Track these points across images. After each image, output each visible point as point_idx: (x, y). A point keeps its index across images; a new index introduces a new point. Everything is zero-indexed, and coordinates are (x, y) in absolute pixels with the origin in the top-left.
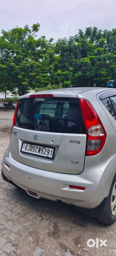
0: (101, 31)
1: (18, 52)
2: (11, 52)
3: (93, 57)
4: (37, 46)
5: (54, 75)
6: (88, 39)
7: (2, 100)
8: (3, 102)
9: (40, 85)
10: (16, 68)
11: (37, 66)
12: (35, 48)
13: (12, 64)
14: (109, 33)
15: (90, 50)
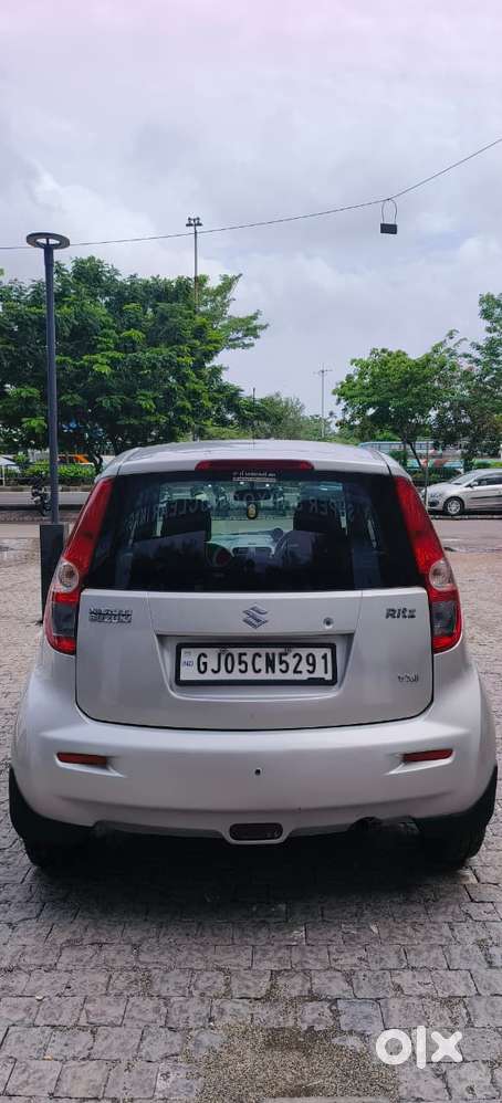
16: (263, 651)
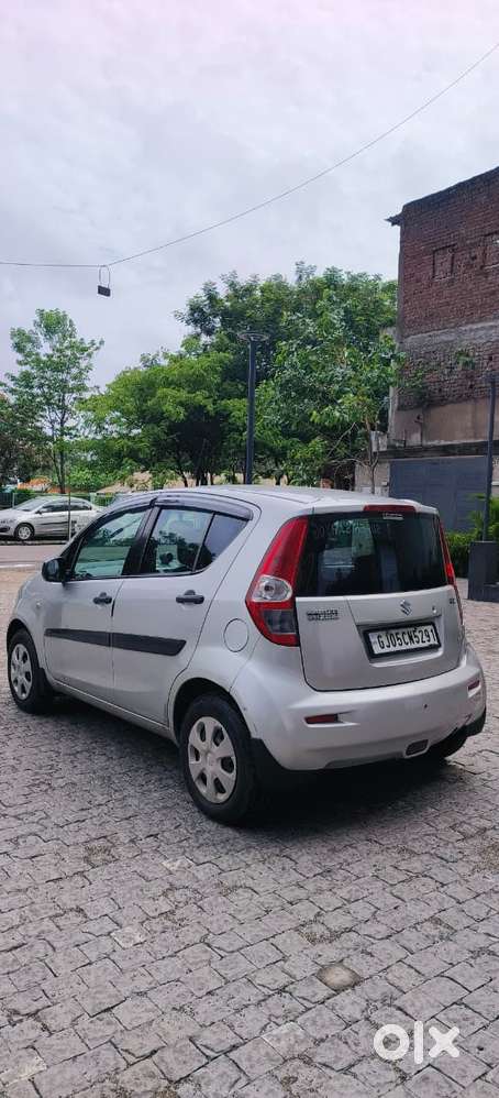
16: (405, 630)
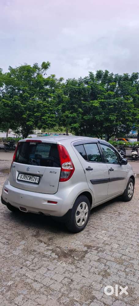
0: (112, 74)
1: (24, 90)
2: (17, 89)
3: (103, 100)
4: (46, 85)
5: (62, 116)
6: (99, 82)
7: (3, 140)
8: (3, 142)
9: (46, 126)
10: (21, 106)
11: (44, 105)
12: (44, 87)
13: (17, 102)
14: (120, 78)
15: (100, 93)
